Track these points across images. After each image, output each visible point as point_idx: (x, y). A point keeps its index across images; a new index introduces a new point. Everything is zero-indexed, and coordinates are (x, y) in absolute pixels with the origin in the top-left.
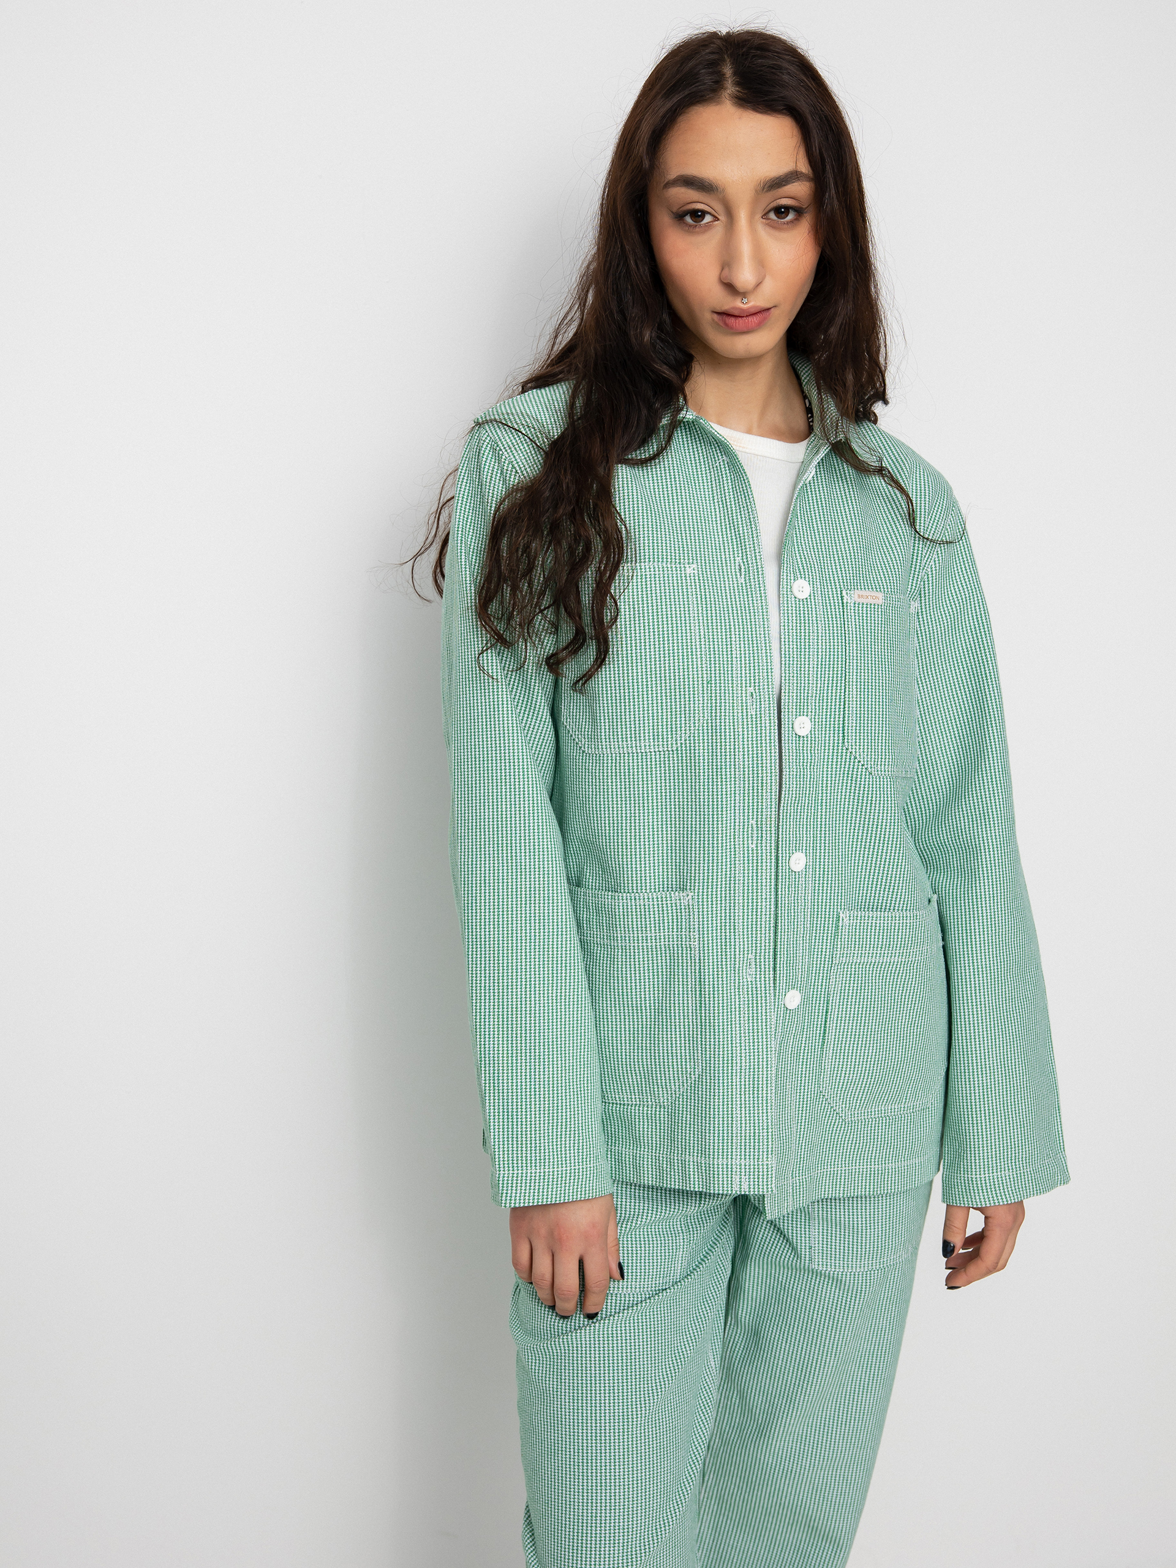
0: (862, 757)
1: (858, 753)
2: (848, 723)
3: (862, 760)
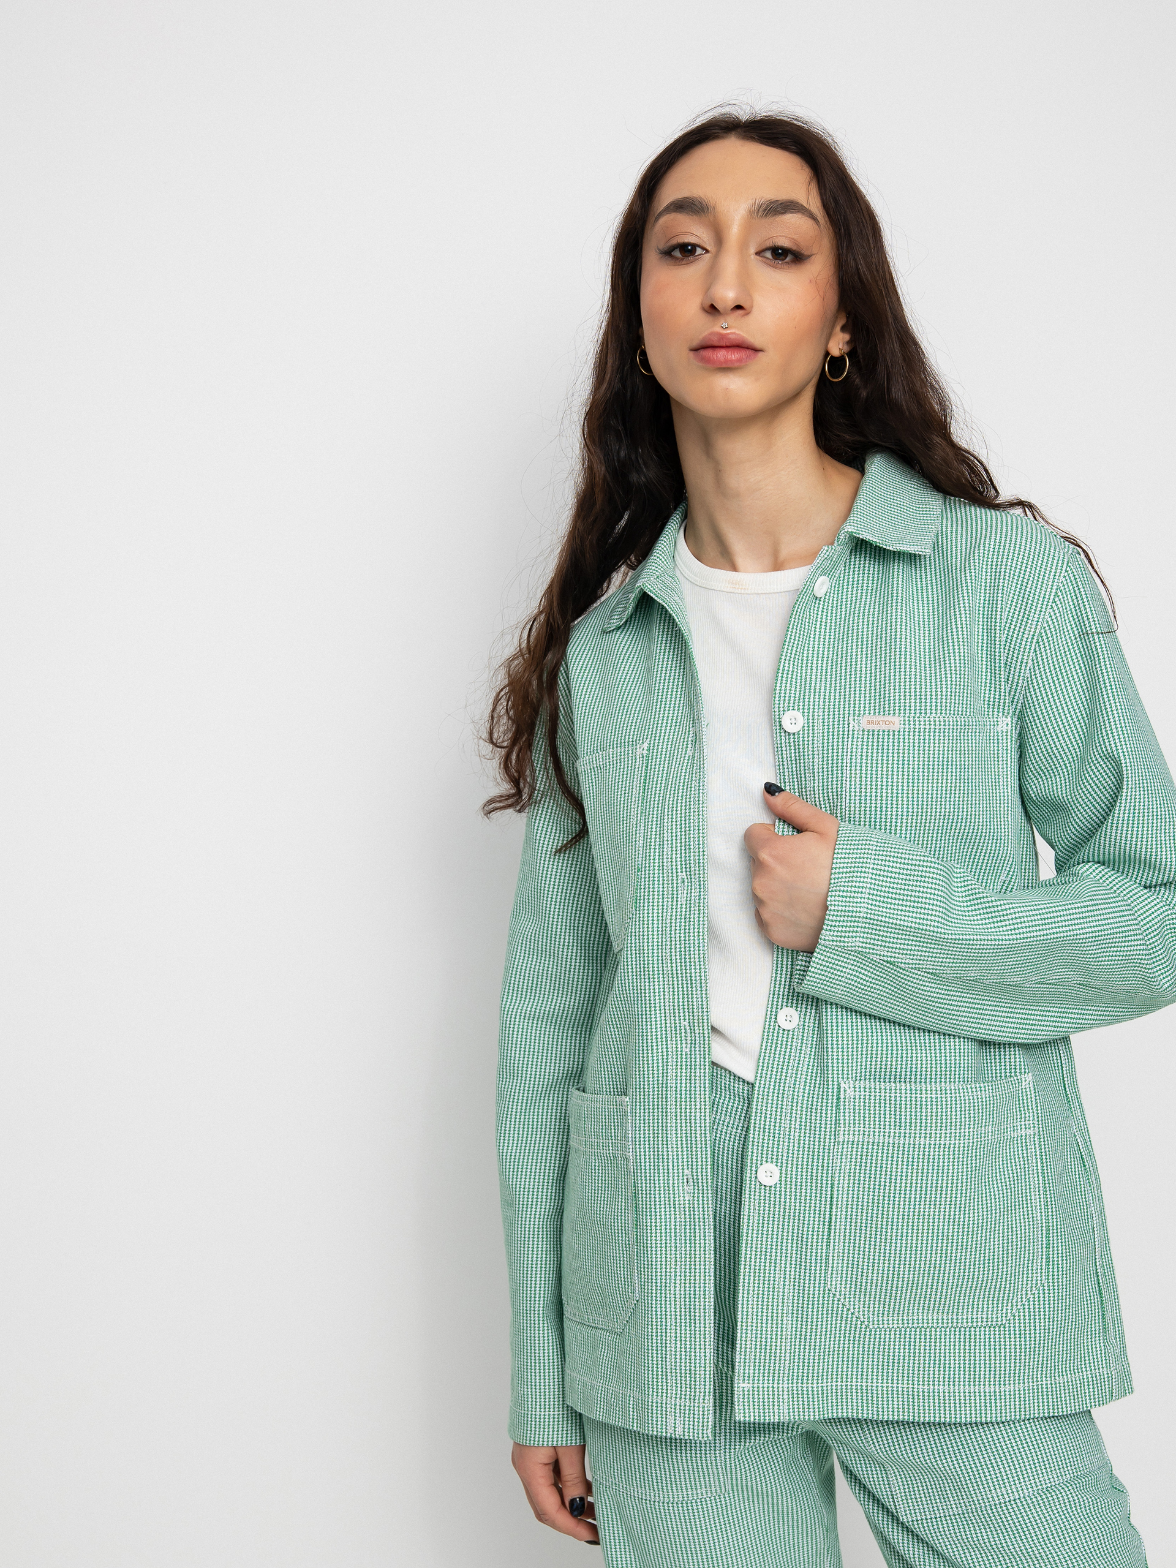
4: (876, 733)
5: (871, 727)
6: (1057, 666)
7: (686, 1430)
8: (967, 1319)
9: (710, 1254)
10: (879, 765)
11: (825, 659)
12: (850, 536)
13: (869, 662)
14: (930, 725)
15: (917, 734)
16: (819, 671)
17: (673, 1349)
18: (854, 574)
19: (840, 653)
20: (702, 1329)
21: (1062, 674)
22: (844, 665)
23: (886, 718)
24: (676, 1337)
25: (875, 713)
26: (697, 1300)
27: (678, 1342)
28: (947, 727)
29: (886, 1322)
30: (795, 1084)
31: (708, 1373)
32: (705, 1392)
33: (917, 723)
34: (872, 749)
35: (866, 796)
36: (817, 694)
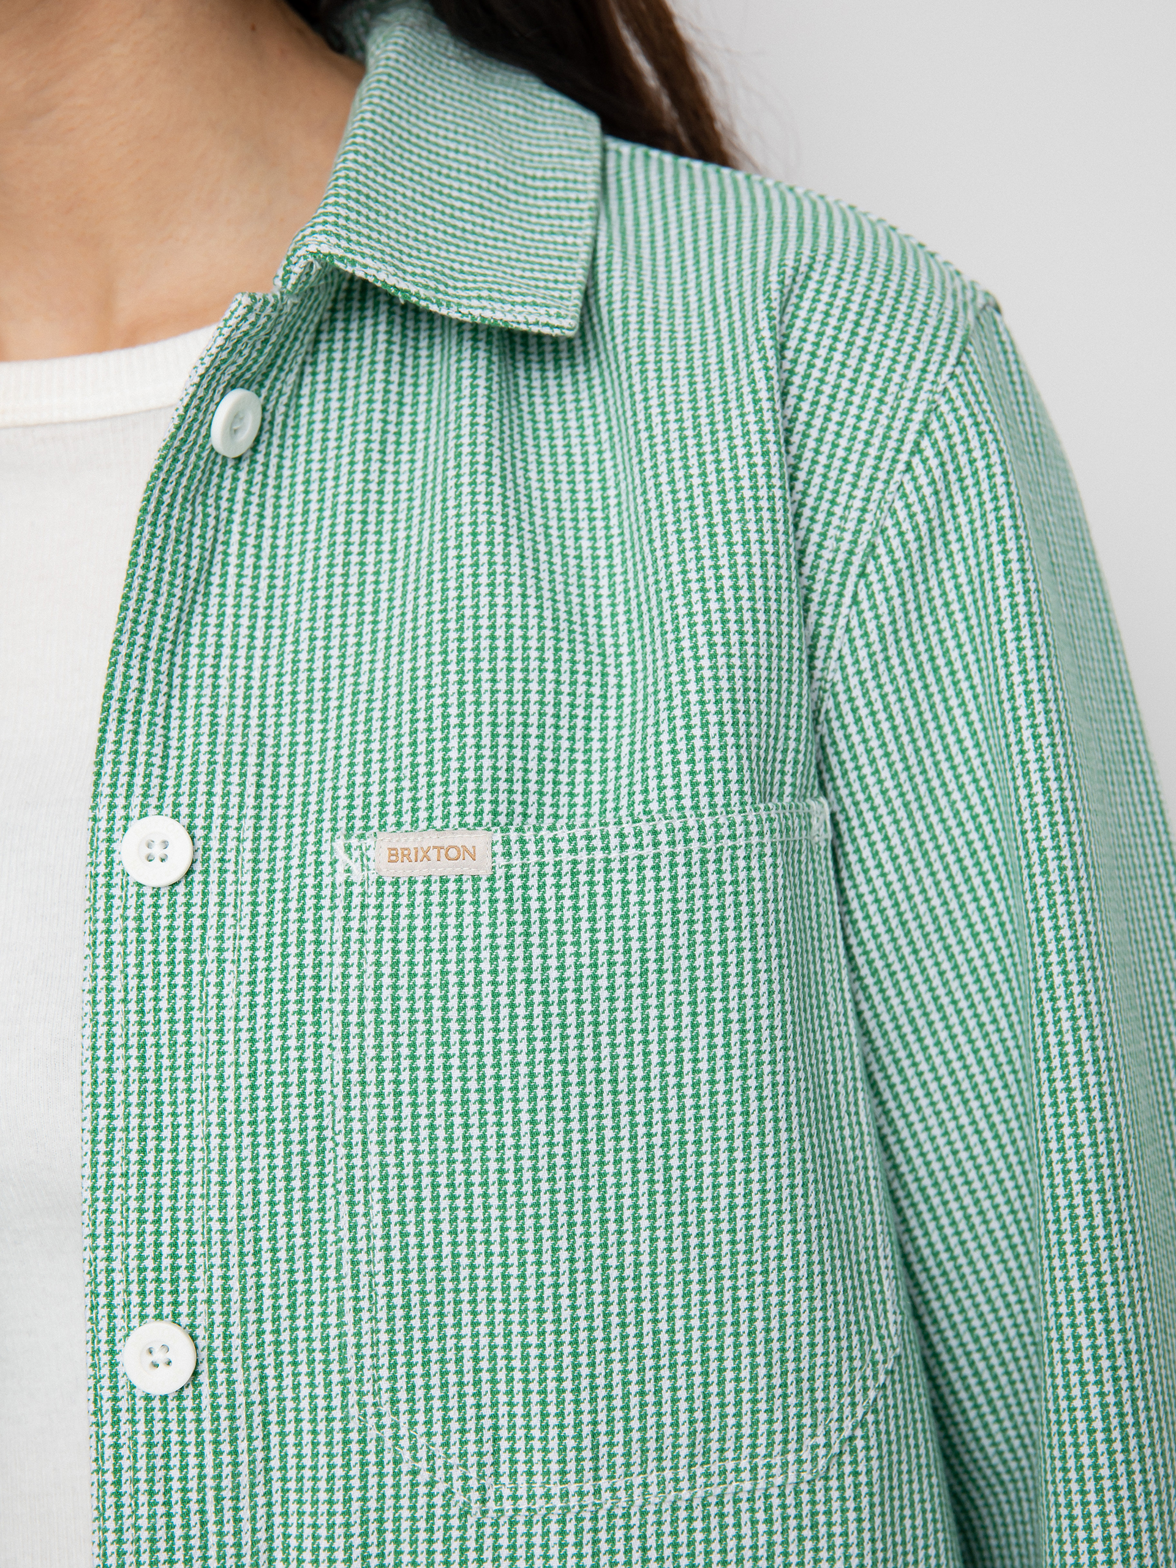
4: (419, 888)
5: (403, 870)
6: (921, 647)
10: (436, 992)
11: (258, 653)
12: (325, 265)
13: (394, 660)
14: (590, 849)
15: (550, 880)
16: (240, 692)
18: (343, 389)
19: (304, 635)
21: (936, 669)
22: (318, 674)
23: (449, 839)
25: (415, 822)
28: (649, 851)
33: (549, 846)
34: (411, 940)
35: (397, 1094)
36: (235, 769)
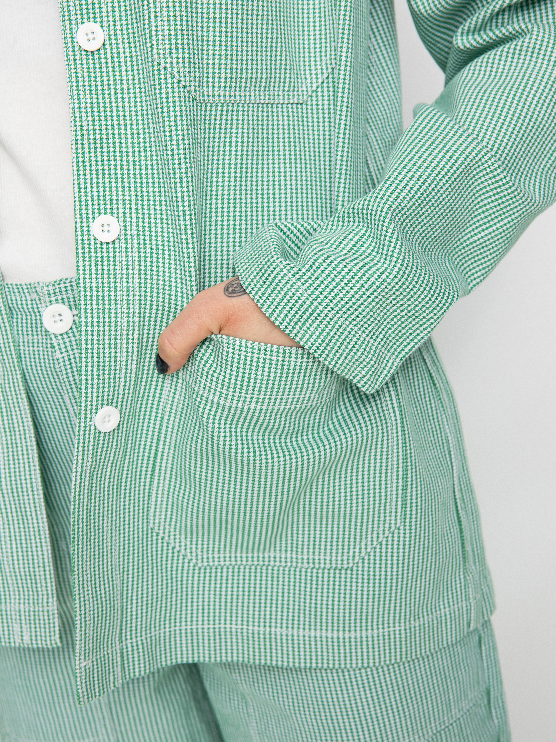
0: (182, 74)
1: (175, 70)
2: (156, 26)
3: (182, 79)
7: (34, 638)
8: (308, 559)
9: (31, 441)
17: (9, 550)
20: (36, 525)
24: (10, 537)
26: (25, 494)
27: (14, 542)
29: (216, 560)
30: (128, 309)
31: (47, 573)
32: (48, 594)
